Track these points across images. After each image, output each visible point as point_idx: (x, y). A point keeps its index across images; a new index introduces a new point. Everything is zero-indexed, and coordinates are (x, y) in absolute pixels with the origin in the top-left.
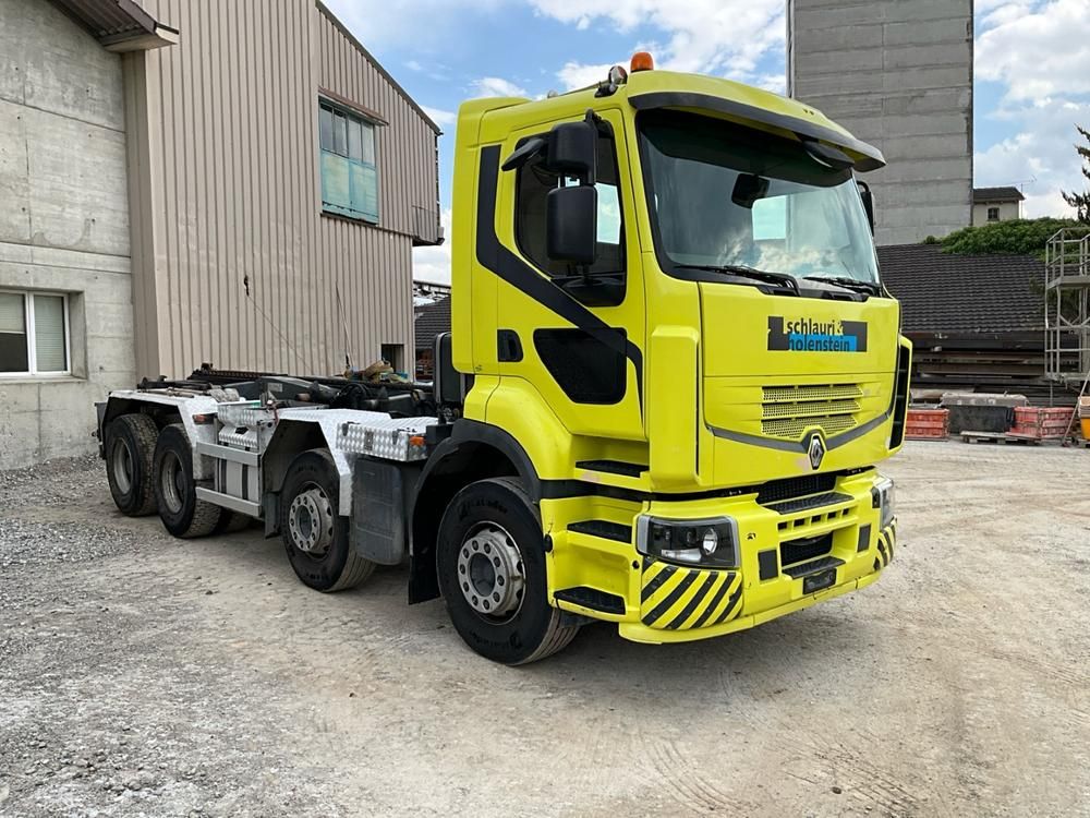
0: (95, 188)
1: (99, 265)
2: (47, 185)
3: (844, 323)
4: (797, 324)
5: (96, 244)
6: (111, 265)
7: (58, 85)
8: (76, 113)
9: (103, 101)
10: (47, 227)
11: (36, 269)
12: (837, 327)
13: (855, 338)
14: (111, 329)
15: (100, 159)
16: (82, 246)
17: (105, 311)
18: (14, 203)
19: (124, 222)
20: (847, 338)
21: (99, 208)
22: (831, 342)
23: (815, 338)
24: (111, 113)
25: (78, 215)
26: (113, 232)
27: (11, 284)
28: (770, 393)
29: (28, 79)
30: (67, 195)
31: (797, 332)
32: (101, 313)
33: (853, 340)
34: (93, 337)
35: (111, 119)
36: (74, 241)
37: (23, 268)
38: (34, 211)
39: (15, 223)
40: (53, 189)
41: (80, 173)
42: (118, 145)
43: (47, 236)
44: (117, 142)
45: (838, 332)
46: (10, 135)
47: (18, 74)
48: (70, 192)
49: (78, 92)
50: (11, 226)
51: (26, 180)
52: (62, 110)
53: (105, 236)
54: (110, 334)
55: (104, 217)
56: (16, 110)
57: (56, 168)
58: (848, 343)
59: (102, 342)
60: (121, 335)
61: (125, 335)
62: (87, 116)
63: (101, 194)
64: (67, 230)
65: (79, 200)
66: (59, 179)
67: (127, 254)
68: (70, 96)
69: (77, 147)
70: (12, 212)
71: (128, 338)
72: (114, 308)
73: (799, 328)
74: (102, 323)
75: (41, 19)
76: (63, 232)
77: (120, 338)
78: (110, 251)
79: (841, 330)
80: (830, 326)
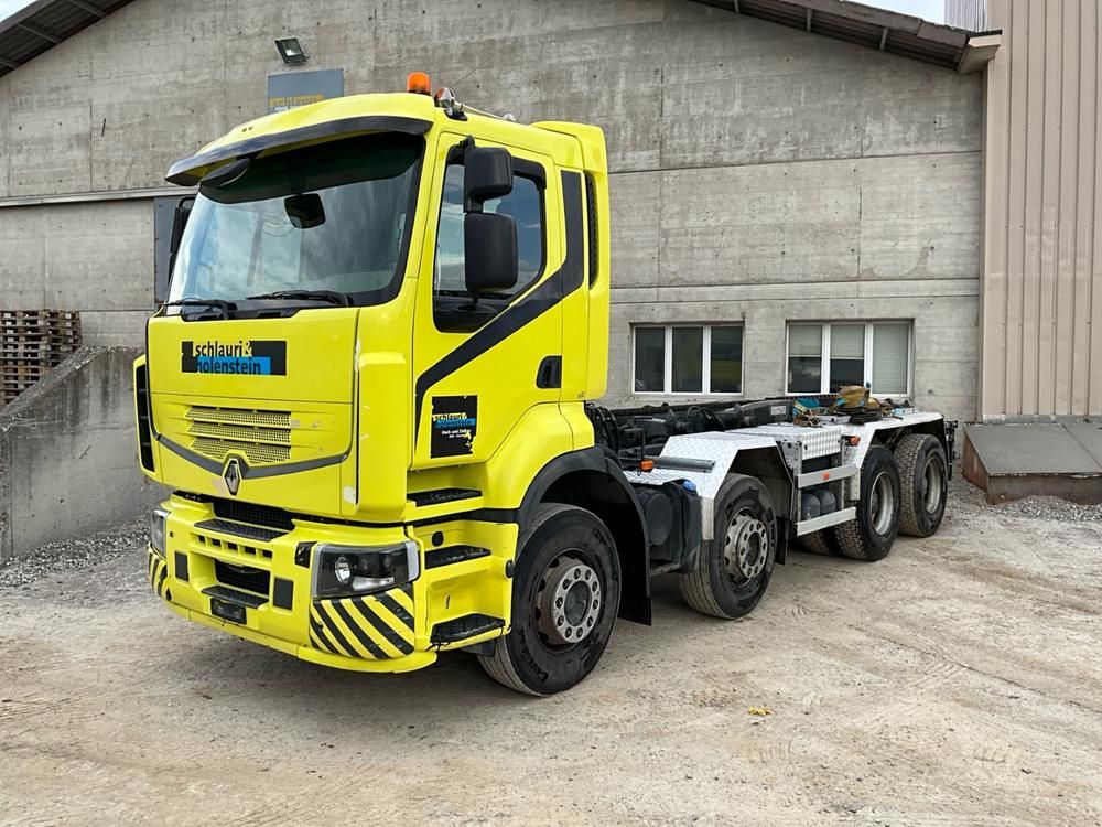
0: (939, 216)
1: (936, 290)
2: (879, 224)
3: (253, 344)
4: (205, 347)
5: (934, 270)
6: (952, 289)
7: (900, 128)
8: (921, 148)
9: (955, 126)
10: (876, 262)
11: (862, 302)
12: (245, 348)
13: (268, 360)
14: (947, 354)
15: (944, 186)
16: (916, 275)
17: (940, 335)
18: (843, 246)
19: (973, 244)
20: (257, 360)
21: (939, 235)
22: (238, 364)
23: (221, 360)
24: (964, 137)
25: (915, 245)
26: (957, 256)
27: (834, 317)
28: (196, 412)
29: (867, 133)
30: (901, 229)
31: (204, 355)
32: (935, 338)
33: (265, 362)
34: (922, 361)
35: (963, 142)
36: (906, 271)
37: (846, 303)
38: (864, 250)
39: (843, 264)
40: (886, 226)
41: (919, 205)
42: (972, 166)
43: (876, 271)
44: (968, 163)
45: (247, 353)
46: (843, 188)
47: (857, 133)
48: (906, 226)
49: (924, 127)
50: (839, 267)
51: (857, 224)
52: (903, 150)
53: (947, 261)
54: (943, 358)
55: (946, 242)
56: (853, 164)
57: (890, 207)
58: (259, 365)
59: (934, 367)
60: (960, 359)
61: (966, 359)
62: (933, 147)
63: (945, 220)
64: (898, 261)
65: (915, 231)
66: (894, 216)
67: (975, 276)
68: (912, 135)
69: (916, 181)
70: (840, 254)
71: (968, 362)
72: (951, 332)
73: (206, 351)
74: (935, 348)
75: (884, 74)
76: (895, 264)
77: (959, 362)
78: (951, 276)
79: (250, 351)
80: (236, 348)
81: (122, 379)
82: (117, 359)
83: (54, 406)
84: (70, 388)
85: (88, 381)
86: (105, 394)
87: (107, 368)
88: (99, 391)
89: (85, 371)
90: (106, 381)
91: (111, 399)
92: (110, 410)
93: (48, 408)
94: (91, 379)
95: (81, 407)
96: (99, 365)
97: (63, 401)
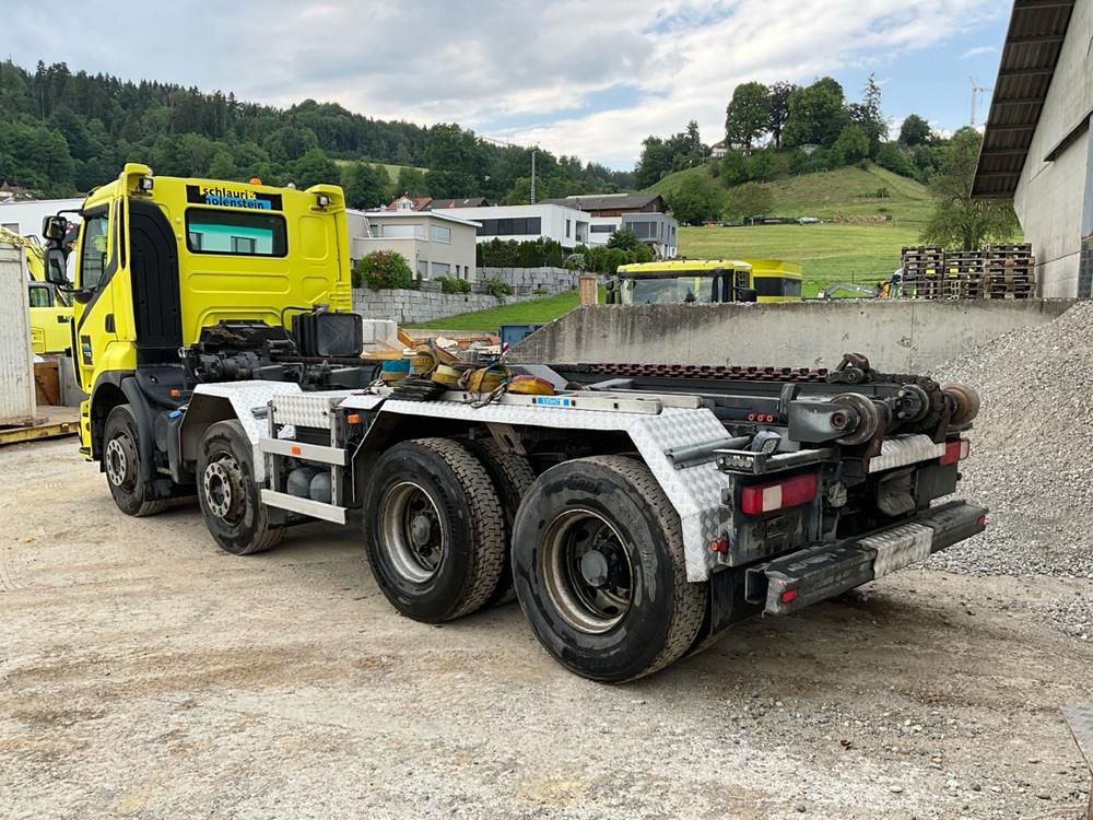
81: (595, 328)
82: (591, 314)
83: (535, 345)
84: (548, 335)
85: (564, 330)
86: (578, 339)
87: (580, 320)
88: (574, 336)
89: (561, 323)
90: (580, 330)
91: (584, 342)
92: (582, 351)
93: (531, 347)
94: (567, 328)
95: (557, 347)
96: (574, 319)
97: (542, 343)
